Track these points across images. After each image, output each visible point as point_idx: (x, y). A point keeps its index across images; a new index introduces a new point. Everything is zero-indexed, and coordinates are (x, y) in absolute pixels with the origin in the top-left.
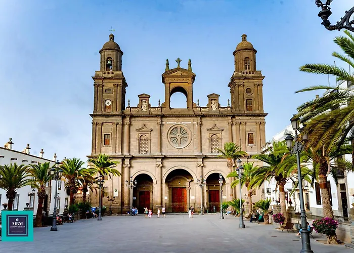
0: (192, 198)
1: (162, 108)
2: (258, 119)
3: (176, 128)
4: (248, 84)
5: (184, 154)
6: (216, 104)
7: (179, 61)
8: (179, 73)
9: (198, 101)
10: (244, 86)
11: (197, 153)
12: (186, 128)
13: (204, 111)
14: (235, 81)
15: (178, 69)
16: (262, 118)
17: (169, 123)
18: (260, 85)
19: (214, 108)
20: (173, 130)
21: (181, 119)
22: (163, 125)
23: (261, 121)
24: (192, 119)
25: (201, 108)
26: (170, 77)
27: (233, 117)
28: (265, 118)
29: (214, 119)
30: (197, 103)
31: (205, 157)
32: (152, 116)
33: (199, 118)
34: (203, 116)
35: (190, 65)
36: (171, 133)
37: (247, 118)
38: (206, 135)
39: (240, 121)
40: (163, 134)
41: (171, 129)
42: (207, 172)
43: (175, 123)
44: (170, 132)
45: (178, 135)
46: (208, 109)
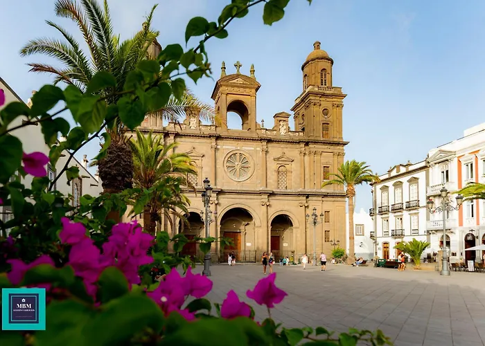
0: (248, 244)
1: (216, 127)
2: (337, 149)
3: (235, 154)
4: (326, 103)
5: (245, 189)
6: (285, 127)
7: (238, 66)
8: (240, 81)
9: (263, 121)
10: (320, 105)
11: (261, 188)
12: (247, 155)
13: (270, 135)
14: (311, 97)
15: (238, 76)
16: (341, 147)
17: (226, 147)
18: (340, 106)
19: (283, 132)
20: (230, 157)
21: (241, 143)
22: (218, 149)
23: (339, 151)
24: (255, 144)
25: (267, 130)
26: (227, 86)
27: (307, 144)
28: (345, 147)
29: (283, 145)
30: (261, 123)
31: (272, 194)
32: (204, 137)
33: (265, 143)
34: (269, 141)
35: (253, 71)
36: (228, 161)
37: (323, 146)
38: (273, 166)
39: (314, 150)
40: (218, 161)
41: (229, 156)
42: (273, 213)
43: (234, 148)
44: (226, 159)
45: (238, 164)
46: (275, 132)
